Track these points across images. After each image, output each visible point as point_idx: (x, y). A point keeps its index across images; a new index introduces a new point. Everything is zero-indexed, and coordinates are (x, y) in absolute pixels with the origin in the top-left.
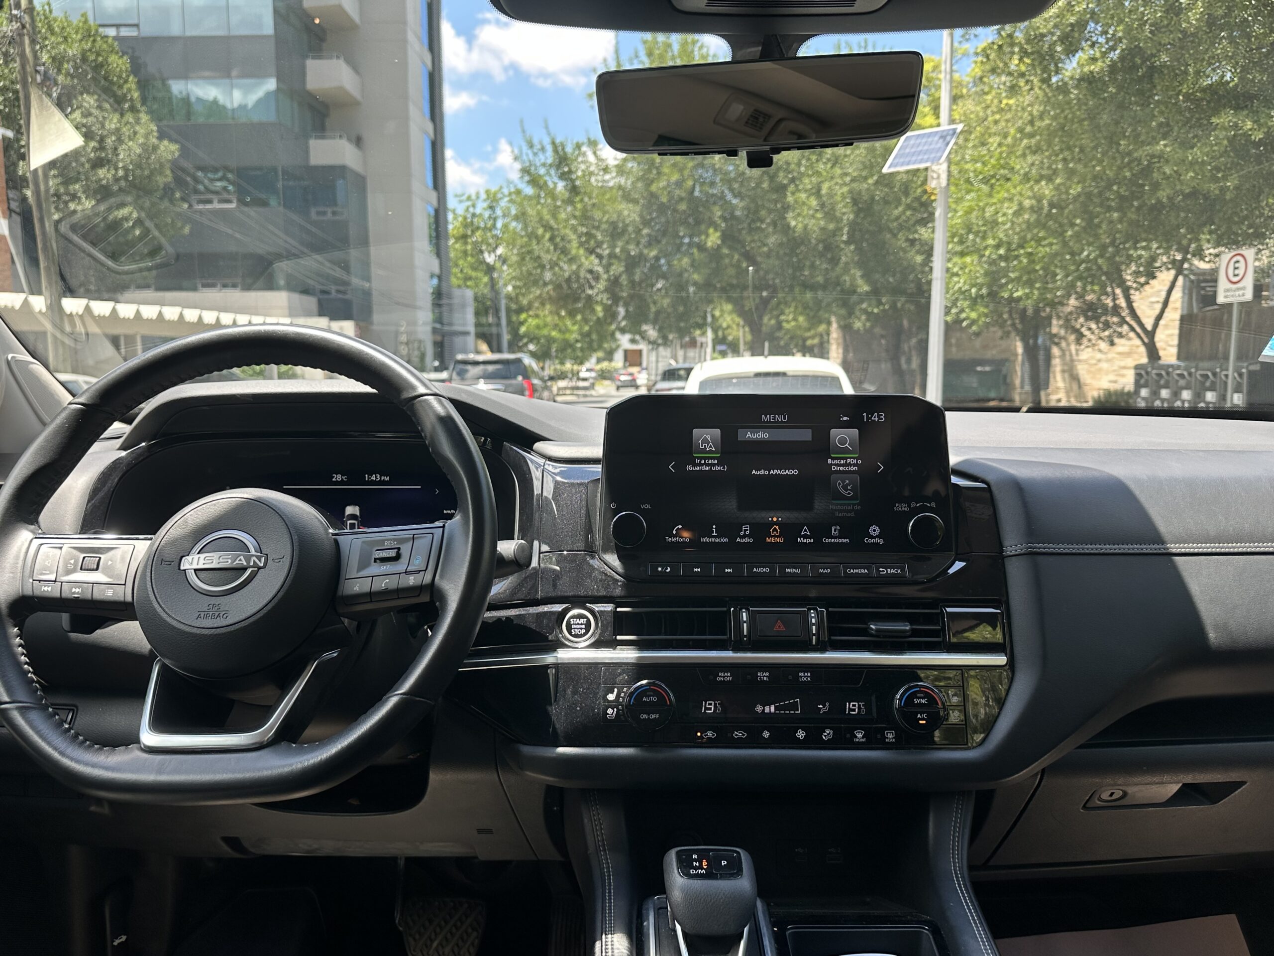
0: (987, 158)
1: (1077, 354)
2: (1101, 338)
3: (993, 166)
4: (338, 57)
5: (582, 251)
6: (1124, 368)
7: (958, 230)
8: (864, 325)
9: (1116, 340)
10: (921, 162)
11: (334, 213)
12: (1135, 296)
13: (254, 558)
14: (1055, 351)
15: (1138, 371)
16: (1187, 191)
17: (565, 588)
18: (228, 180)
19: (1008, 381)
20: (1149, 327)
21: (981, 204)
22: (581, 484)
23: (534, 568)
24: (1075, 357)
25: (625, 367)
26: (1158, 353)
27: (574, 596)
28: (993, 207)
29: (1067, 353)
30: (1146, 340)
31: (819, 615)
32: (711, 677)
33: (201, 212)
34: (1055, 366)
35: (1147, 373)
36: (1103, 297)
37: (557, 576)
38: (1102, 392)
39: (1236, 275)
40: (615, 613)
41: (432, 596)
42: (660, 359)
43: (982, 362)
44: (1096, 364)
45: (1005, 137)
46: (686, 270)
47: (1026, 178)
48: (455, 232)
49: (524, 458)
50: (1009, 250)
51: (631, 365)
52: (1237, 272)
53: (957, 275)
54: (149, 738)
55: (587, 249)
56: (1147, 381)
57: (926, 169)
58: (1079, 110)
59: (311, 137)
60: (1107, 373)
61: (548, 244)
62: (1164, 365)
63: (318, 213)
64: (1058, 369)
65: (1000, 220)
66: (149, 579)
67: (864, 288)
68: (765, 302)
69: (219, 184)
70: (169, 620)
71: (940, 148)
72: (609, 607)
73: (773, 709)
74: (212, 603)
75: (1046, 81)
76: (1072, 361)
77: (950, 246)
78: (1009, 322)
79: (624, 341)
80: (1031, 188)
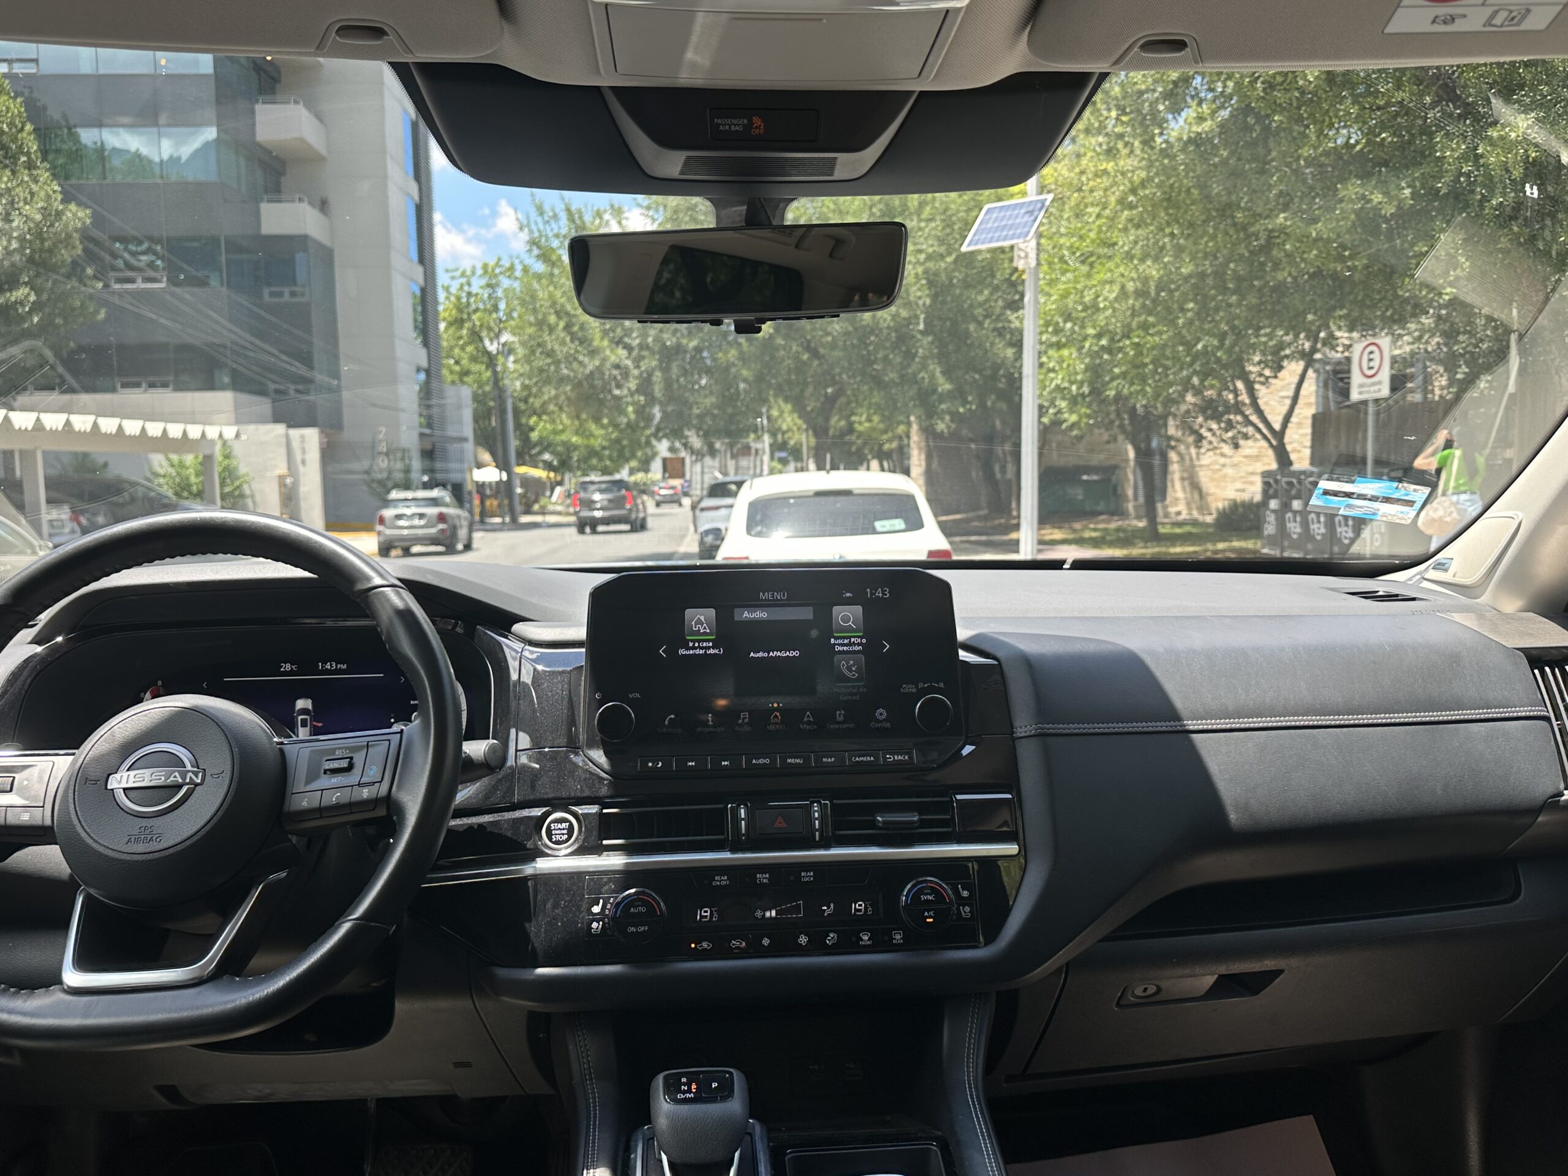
0: (1083, 232)
1: (1198, 459)
2: (1224, 441)
3: (1093, 241)
4: (296, 102)
5: (606, 343)
6: (1252, 473)
7: (1053, 316)
8: (948, 427)
9: (1242, 442)
10: (1005, 239)
11: (293, 294)
12: (1261, 391)
13: (190, 774)
14: (1173, 456)
15: (1267, 480)
16: (1312, 270)
17: (546, 791)
18: (155, 253)
19: (1119, 491)
20: (1277, 426)
21: (1079, 286)
22: (563, 672)
23: (511, 767)
24: (1196, 463)
25: (664, 478)
26: (1288, 457)
27: (555, 799)
28: (1093, 290)
29: (1187, 458)
30: (1274, 443)
31: (823, 808)
32: (706, 882)
33: (121, 294)
34: (1173, 473)
35: (1276, 481)
36: (1225, 393)
37: (535, 776)
38: (1226, 503)
39: (1371, 368)
40: (601, 815)
41: (388, 809)
42: (706, 470)
43: (1088, 470)
44: (1219, 470)
45: (1104, 208)
46: (734, 365)
47: (1129, 256)
48: (447, 314)
49: (499, 644)
50: (1112, 340)
51: (671, 477)
52: (1372, 364)
53: (1053, 370)
54: (72, 977)
55: (611, 341)
56: (1276, 491)
57: (1012, 247)
58: (1187, 176)
59: (262, 200)
60: (1234, 480)
61: (562, 335)
62: (1294, 472)
63: (272, 294)
64: (1177, 476)
65: (1101, 305)
66: (71, 801)
67: (945, 386)
68: (831, 401)
69: (144, 258)
70: (94, 845)
71: (1026, 222)
72: (593, 809)
73: (774, 913)
74: (144, 825)
75: (1148, 142)
76: (1193, 466)
77: (1044, 338)
78: (1117, 423)
79: (663, 447)
80: (1136, 267)
